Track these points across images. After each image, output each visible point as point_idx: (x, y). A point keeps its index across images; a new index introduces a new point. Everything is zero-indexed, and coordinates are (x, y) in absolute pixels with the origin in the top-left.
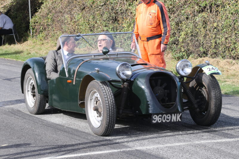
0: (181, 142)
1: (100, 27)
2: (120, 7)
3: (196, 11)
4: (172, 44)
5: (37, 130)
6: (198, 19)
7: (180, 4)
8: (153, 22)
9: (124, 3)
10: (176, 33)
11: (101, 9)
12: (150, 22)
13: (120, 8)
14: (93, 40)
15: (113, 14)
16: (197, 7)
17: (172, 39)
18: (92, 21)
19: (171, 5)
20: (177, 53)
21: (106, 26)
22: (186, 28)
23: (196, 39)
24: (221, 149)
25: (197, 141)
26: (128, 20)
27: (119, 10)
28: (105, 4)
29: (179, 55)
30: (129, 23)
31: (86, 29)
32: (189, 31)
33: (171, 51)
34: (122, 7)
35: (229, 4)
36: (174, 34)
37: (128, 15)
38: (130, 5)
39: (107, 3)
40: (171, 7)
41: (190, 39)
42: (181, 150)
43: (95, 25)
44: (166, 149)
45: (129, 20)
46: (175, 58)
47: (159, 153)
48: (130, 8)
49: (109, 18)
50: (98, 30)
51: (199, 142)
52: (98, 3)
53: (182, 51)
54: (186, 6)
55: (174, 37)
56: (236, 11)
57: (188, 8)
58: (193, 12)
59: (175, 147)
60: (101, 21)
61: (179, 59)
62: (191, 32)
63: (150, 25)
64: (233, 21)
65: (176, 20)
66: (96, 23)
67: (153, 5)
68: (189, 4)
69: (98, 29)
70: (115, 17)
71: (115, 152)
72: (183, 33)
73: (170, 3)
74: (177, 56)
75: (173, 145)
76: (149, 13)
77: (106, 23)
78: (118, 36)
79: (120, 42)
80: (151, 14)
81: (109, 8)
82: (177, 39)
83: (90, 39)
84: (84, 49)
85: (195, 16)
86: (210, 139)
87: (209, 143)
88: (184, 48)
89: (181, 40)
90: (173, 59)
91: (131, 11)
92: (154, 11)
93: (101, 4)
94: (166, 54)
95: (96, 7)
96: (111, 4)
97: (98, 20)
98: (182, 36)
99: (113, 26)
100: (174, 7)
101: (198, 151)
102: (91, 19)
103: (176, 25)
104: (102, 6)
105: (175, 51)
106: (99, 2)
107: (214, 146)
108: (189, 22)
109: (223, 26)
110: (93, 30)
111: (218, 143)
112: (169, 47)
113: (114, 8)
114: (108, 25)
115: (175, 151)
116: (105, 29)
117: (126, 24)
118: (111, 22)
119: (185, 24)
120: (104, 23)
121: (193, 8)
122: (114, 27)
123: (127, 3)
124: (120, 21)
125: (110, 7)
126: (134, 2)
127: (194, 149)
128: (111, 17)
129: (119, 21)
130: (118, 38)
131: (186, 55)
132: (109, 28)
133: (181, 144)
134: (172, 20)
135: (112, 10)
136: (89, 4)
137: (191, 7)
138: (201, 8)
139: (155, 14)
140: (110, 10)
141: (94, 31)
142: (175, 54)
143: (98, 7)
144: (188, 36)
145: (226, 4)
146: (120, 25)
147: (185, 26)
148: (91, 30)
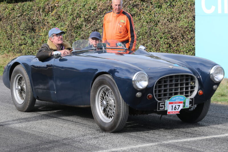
1: (18, 36)
8: (122, 31)
9: (40, 14)
11: (18, 20)
12: (119, 30)
14: (11, 47)
15: (30, 24)
18: (9, 30)
19: (86, 15)
21: (23, 35)
26: (45, 29)
27: (36, 20)
28: (21, 15)
30: (46, 32)
31: (3, 38)
34: (38, 17)
35: (143, 14)
37: (45, 25)
38: (45, 16)
43: (13, 34)
48: (46, 18)
49: (26, 27)
50: (16, 39)
52: (15, 15)
54: (101, 16)
56: (150, 20)
60: (18, 31)
63: (119, 33)
64: (149, 29)
65: (93, 28)
66: (14, 32)
67: (122, 16)
69: (15, 37)
70: (32, 27)
73: (86, 13)
76: (119, 22)
77: (23, 32)
78: (35, 44)
79: (37, 49)
80: (121, 23)
81: (25, 19)
83: (8, 47)
84: (2, 56)
91: (48, 21)
92: (123, 21)
93: (18, 15)
95: (13, 18)
96: (28, 15)
97: (16, 29)
99: (30, 35)
100: (89, 17)
102: (9, 29)
104: (19, 17)
106: (15, 13)
109: (139, 33)
110: (10, 38)
113: (30, 18)
114: (25, 34)
116: (22, 37)
117: (43, 33)
118: (28, 31)
120: (22, 32)
123: (43, 14)
124: (37, 30)
125: (27, 18)
126: (50, 13)
128: (27, 26)
129: (35, 30)
130: (35, 45)
132: (26, 37)
134: (88, 28)
135: (28, 20)
136: (5, 16)
139: (124, 23)
140: (27, 20)
141: (12, 40)
143: (14, 18)
145: (141, 14)
146: (37, 34)
148: (9, 39)
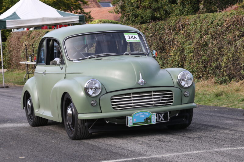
0: (200, 150)
2: (167, 36)
3: (237, 36)
4: (215, 69)
5: (61, 144)
6: (239, 43)
7: (222, 30)
9: (171, 33)
10: (219, 58)
11: (150, 40)
13: (167, 38)
15: (161, 44)
16: (237, 32)
17: (215, 64)
19: (214, 32)
20: (220, 77)
22: (228, 53)
23: (237, 62)
24: (239, 155)
25: (216, 149)
26: (174, 49)
27: (166, 40)
28: (153, 35)
29: (221, 79)
30: (175, 51)
32: (231, 56)
33: (214, 75)
34: (168, 36)
36: (217, 59)
37: (175, 44)
38: (176, 35)
39: (156, 34)
40: (214, 33)
41: (231, 63)
42: (198, 157)
44: (182, 157)
45: (176, 49)
46: (218, 82)
47: (173, 160)
48: (176, 37)
49: (157, 48)
51: (218, 150)
52: (147, 35)
53: (225, 75)
54: (227, 32)
55: (217, 62)
57: (229, 34)
58: (234, 37)
59: (192, 155)
61: (221, 83)
62: (233, 57)
65: (218, 46)
68: (231, 29)
70: (163, 46)
71: (129, 160)
72: (225, 58)
73: (213, 30)
74: (220, 81)
75: (190, 153)
81: (157, 38)
82: (220, 64)
85: (235, 40)
86: (231, 147)
87: (228, 150)
88: (226, 72)
89: (223, 65)
90: (216, 83)
91: (177, 40)
93: (150, 35)
94: (210, 79)
96: (159, 35)
98: (224, 61)
100: (216, 33)
101: (214, 157)
103: (218, 50)
104: (151, 36)
105: (218, 76)
107: (232, 153)
108: (231, 47)
111: (237, 150)
112: (213, 72)
113: (161, 38)
115: (191, 157)
117: (173, 53)
118: (159, 51)
119: (227, 49)
121: (234, 33)
122: (162, 56)
123: (174, 33)
124: (168, 50)
126: (180, 31)
127: (210, 155)
128: (159, 46)
129: (166, 50)
131: (228, 79)
133: (199, 151)
134: (214, 46)
137: (233, 32)
138: (241, 33)
140: (158, 40)
142: (218, 79)
143: (147, 38)
144: (230, 60)
146: (168, 54)
147: (226, 51)
